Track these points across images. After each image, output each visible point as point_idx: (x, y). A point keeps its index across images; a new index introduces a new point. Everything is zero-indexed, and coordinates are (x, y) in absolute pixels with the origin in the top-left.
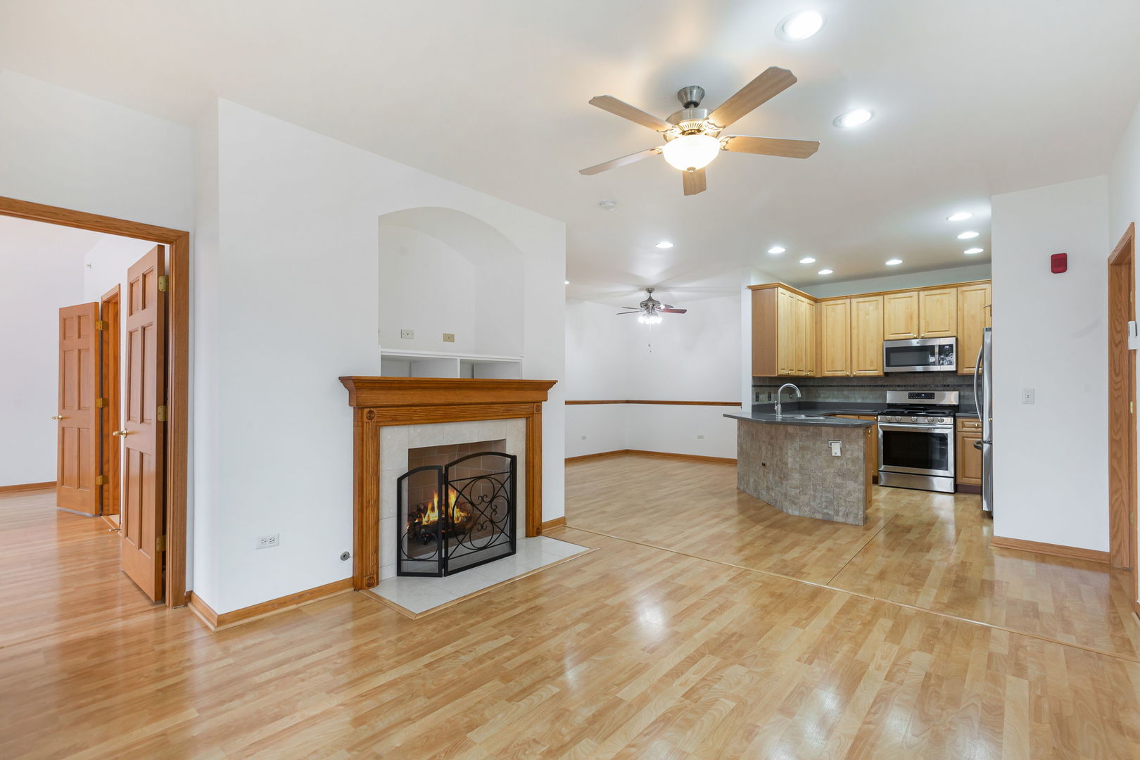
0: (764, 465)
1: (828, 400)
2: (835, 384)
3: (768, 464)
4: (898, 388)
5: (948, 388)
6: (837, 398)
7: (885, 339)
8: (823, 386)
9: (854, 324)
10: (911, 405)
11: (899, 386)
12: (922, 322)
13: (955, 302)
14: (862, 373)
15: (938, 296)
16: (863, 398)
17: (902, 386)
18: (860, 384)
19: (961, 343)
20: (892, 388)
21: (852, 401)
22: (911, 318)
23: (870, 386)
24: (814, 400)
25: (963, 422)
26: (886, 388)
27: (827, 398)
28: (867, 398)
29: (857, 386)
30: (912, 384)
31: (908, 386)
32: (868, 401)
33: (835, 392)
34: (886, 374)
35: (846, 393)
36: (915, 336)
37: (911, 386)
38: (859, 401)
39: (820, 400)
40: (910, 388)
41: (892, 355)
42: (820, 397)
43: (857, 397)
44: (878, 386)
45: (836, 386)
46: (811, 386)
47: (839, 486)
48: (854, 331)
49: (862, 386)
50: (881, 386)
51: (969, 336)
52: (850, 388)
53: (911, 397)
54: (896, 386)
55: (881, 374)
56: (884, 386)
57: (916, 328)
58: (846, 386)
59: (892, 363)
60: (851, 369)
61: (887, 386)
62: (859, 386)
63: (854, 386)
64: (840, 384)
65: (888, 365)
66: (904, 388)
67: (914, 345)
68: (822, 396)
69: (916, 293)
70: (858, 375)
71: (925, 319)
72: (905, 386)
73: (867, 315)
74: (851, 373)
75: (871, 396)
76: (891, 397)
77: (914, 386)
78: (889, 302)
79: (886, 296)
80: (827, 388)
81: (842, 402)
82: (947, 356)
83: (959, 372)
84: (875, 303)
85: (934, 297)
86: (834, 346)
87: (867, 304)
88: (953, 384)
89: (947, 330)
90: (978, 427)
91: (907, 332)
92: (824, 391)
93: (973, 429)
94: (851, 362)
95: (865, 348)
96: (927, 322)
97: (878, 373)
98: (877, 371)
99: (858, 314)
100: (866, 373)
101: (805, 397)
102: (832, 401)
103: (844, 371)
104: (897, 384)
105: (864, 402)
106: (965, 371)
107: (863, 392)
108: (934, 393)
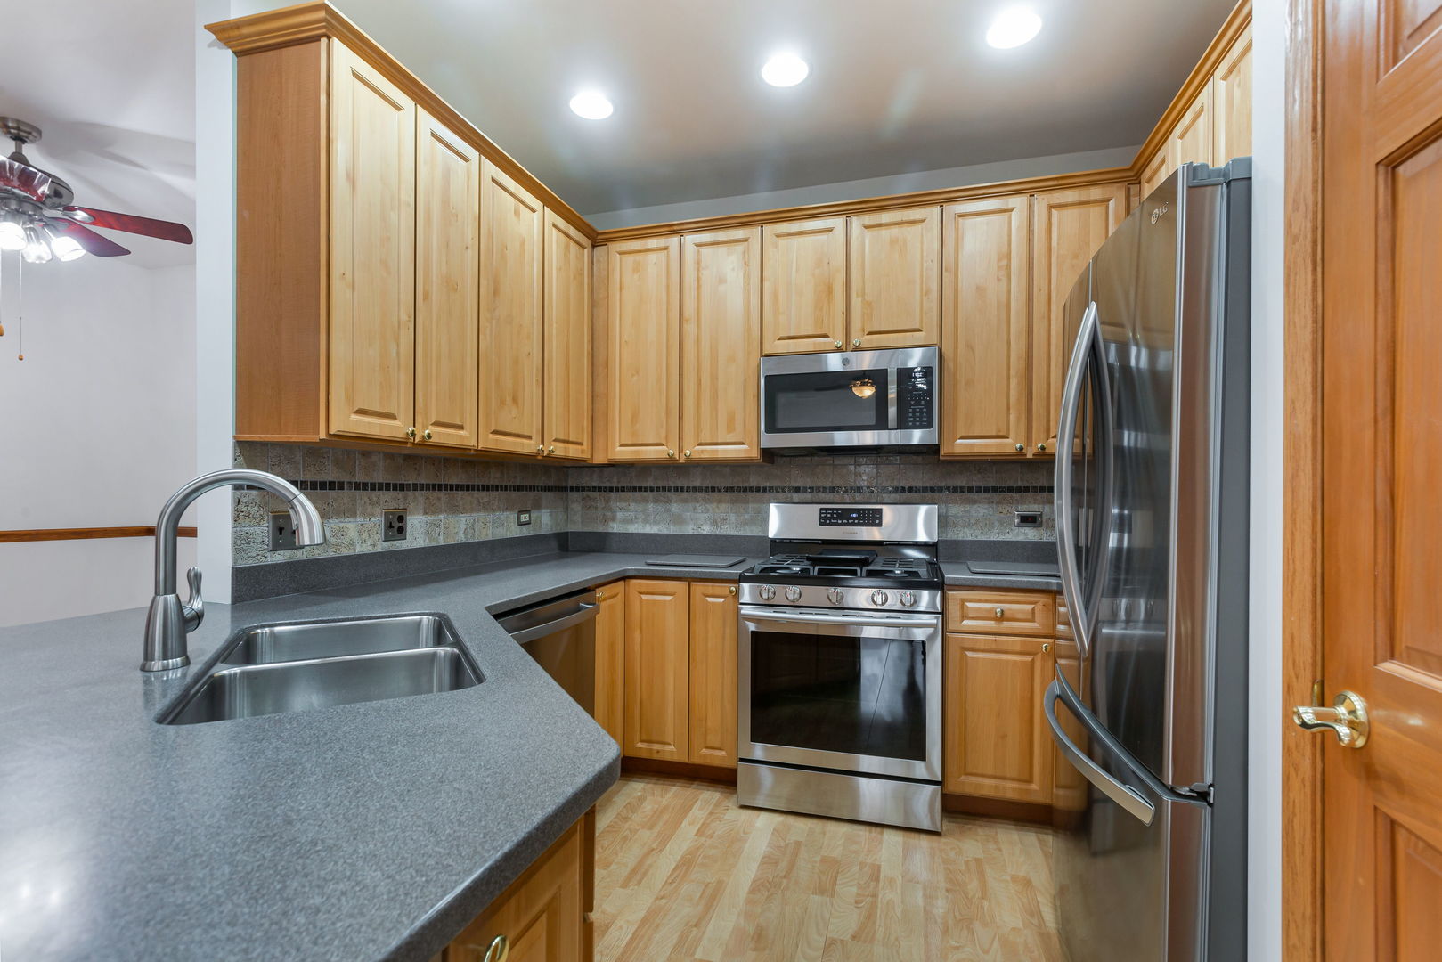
1: (634, 529)
2: (650, 483)
4: (796, 496)
5: (909, 495)
6: (656, 523)
7: (765, 352)
8: (623, 489)
9: (689, 310)
10: (826, 542)
11: (798, 490)
12: (856, 302)
13: (936, 245)
14: (708, 452)
15: (895, 231)
16: (715, 523)
17: (805, 490)
18: (708, 484)
19: (951, 365)
20: (781, 495)
21: (689, 529)
22: (829, 290)
23: (732, 489)
24: (601, 529)
25: (963, 601)
26: (767, 495)
27: (631, 521)
28: (724, 521)
29: (700, 489)
30: (828, 484)
32: (727, 530)
33: (651, 506)
34: (769, 455)
35: (675, 508)
36: (837, 343)
37: (825, 490)
38: (706, 530)
39: (615, 527)
40: (822, 496)
41: (782, 399)
42: (613, 519)
43: (702, 519)
44: (751, 489)
45: (652, 490)
46: (594, 489)
48: (690, 329)
49: (713, 489)
50: (758, 490)
51: (970, 347)
52: (685, 494)
53: (827, 519)
54: (790, 489)
55: (755, 454)
56: (764, 490)
57: (839, 319)
58: (676, 489)
59: (780, 425)
60: (680, 439)
61: (771, 489)
62: (706, 489)
63: (695, 489)
64: (660, 484)
65: (772, 427)
66: (808, 496)
67: (832, 369)
68: (620, 515)
69: (841, 219)
70: (696, 456)
71: (863, 294)
72: (812, 489)
73: (721, 281)
74: (682, 451)
75: (733, 517)
76: (777, 521)
77: (832, 490)
78: (777, 246)
79: (767, 228)
80: (631, 494)
81: (666, 532)
82: (918, 403)
83: (944, 450)
84: (740, 248)
85: (884, 232)
86: (637, 373)
87: (722, 249)
88: (919, 484)
89: (917, 326)
90: (1003, 617)
91: (819, 332)
92: (624, 505)
93: (991, 624)
94: (681, 417)
95: (714, 378)
96: (868, 305)
97: (745, 450)
98: (743, 444)
99: (698, 279)
100: (717, 451)
101: (580, 520)
102: (642, 531)
103: (661, 445)
104: (794, 484)
105: (718, 533)
106: (961, 446)
107: (714, 505)
108: (881, 509)
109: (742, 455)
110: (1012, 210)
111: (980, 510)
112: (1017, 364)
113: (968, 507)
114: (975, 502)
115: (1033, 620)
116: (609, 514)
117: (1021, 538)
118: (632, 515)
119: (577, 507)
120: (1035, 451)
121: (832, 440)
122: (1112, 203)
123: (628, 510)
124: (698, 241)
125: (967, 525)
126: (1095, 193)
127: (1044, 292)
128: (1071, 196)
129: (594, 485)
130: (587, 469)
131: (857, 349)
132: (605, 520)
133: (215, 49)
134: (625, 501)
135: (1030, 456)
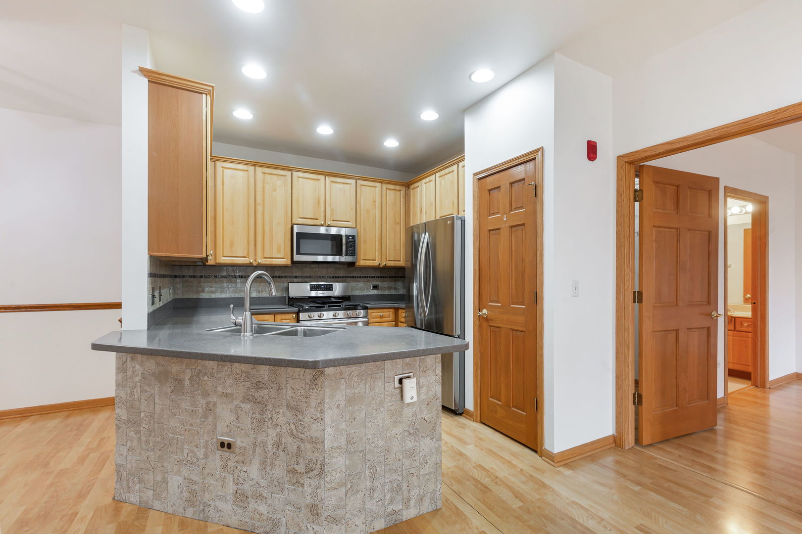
0: (226, 446)
1: (214, 296)
3: (239, 442)
4: (295, 280)
7: (293, 222)
11: (296, 277)
12: (328, 209)
13: (354, 194)
14: (268, 261)
15: (341, 185)
17: (299, 277)
19: (360, 236)
20: (288, 279)
22: (319, 203)
25: (372, 313)
27: (214, 292)
30: (308, 275)
31: (304, 277)
36: (323, 223)
37: (307, 277)
39: (204, 296)
40: (312, 280)
41: (302, 242)
47: (411, 454)
48: (259, 208)
50: (279, 277)
51: (365, 230)
53: (311, 289)
54: (293, 277)
55: (288, 262)
56: (282, 277)
57: (322, 214)
59: (301, 252)
60: (256, 255)
61: (285, 277)
65: (298, 253)
66: (300, 280)
68: (207, 289)
69: (323, 177)
70: (263, 263)
71: (331, 206)
72: (301, 277)
73: (274, 190)
74: (256, 260)
76: (294, 289)
77: (310, 277)
78: (298, 180)
79: (294, 173)
81: (233, 296)
82: (351, 247)
83: (357, 264)
84: (283, 178)
85: (338, 185)
86: (233, 224)
87: (275, 177)
88: (341, 275)
89: (349, 220)
90: (382, 317)
91: (315, 218)
92: (209, 284)
93: (378, 320)
94: (255, 245)
95: (271, 230)
96: (332, 210)
97: (285, 261)
98: (284, 258)
99: (263, 187)
100: (273, 261)
101: (181, 293)
102: (220, 297)
103: (246, 257)
104: (295, 275)
105: (260, 296)
106: (362, 263)
107: (258, 284)
108: (332, 285)
109: (284, 263)
110: (376, 187)
111: (361, 284)
112: (378, 237)
113: (357, 283)
114: (359, 282)
115: (389, 317)
116: (200, 289)
117: (373, 293)
118: (214, 289)
119: (179, 286)
120: (383, 265)
121: (317, 259)
122: (402, 191)
123: (212, 287)
124: (263, 171)
125: (357, 289)
126: (398, 187)
127: (385, 215)
128: (392, 187)
129: (191, 274)
130: (185, 266)
131: (329, 226)
132: (198, 292)
133: (137, 75)
134: (211, 282)
135: (381, 267)
